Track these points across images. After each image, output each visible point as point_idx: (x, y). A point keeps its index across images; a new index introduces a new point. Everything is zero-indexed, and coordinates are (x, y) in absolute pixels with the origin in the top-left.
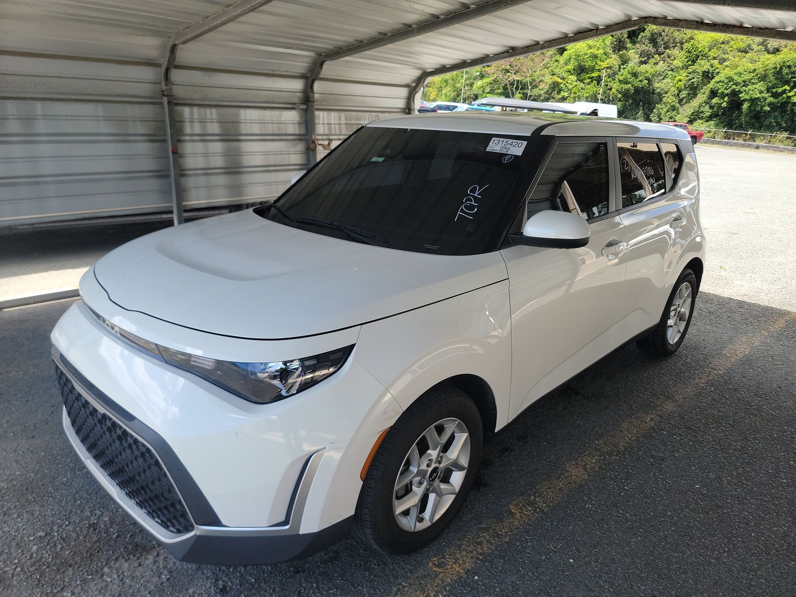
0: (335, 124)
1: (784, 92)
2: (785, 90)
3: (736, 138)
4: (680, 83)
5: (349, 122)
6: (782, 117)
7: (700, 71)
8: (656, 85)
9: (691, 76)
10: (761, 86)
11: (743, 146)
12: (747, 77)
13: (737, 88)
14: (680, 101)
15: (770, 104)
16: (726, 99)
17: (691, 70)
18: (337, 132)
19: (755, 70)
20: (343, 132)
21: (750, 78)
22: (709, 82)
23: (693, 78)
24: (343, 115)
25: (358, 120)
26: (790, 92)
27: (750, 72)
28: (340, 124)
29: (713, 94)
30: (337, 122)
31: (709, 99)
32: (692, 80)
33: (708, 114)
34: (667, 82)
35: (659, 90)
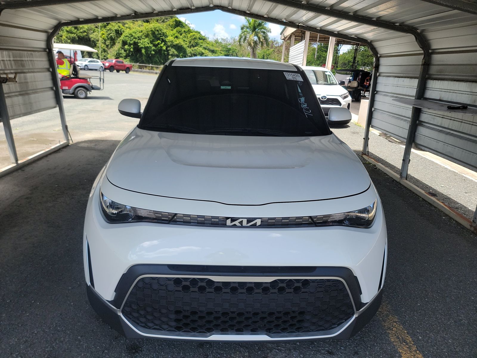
0: (7, 61)
1: (159, 44)
2: (159, 43)
3: (145, 68)
4: (103, 35)
5: (15, 59)
6: (161, 57)
7: (113, 30)
8: (91, 36)
9: (109, 32)
10: (147, 40)
11: (149, 72)
12: (140, 35)
13: (136, 41)
14: (107, 46)
15: (154, 50)
16: (132, 46)
17: (108, 28)
18: (10, 68)
19: (142, 31)
20: (14, 68)
21: (141, 35)
22: (120, 37)
23: (111, 33)
24: (11, 53)
25: (21, 57)
26: (161, 44)
27: (140, 32)
28: (10, 60)
29: (124, 43)
30: (8, 59)
31: (123, 46)
32: (111, 35)
33: (125, 55)
34: (96, 35)
35: (92, 39)
